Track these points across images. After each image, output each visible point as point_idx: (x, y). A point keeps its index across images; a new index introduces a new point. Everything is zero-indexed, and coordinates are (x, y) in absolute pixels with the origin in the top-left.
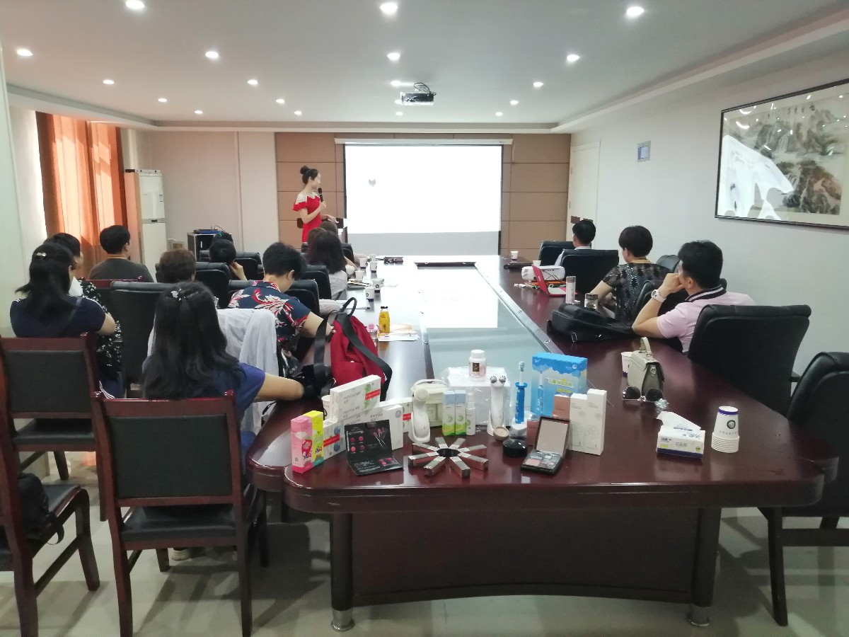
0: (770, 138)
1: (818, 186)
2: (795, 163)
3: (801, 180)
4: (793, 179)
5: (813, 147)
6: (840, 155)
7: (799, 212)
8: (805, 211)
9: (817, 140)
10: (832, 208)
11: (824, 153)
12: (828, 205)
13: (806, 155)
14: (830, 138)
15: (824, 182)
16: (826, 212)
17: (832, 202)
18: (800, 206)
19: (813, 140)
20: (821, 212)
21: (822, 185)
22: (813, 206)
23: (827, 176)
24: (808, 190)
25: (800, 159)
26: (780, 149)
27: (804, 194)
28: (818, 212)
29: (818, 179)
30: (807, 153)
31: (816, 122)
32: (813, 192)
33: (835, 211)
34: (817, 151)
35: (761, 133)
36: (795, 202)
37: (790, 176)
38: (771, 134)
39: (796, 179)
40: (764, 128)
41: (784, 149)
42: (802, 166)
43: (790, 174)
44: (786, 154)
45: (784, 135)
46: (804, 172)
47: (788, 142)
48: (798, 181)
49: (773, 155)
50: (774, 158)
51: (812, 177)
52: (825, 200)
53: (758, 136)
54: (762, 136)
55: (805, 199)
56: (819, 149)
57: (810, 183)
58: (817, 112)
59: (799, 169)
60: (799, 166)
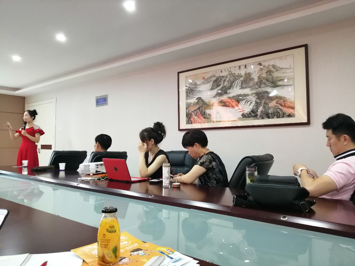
0: (224, 83)
1: (273, 105)
3: (256, 102)
4: (249, 103)
6: (285, 87)
7: (258, 119)
8: (263, 118)
9: (267, 80)
10: (287, 114)
11: (276, 86)
13: (259, 89)
14: (280, 79)
15: (278, 101)
16: (283, 117)
17: (285, 110)
18: (258, 116)
19: (264, 81)
20: (277, 118)
21: (277, 103)
22: (270, 115)
23: (280, 98)
24: (264, 107)
25: (254, 91)
27: (261, 109)
28: (276, 117)
29: (273, 101)
30: (260, 87)
31: (264, 71)
32: (269, 107)
33: (290, 116)
34: (269, 86)
35: (215, 81)
36: (253, 114)
37: (246, 101)
38: (224, 81)
39: (251, 103)
40: (218, 78)
41: (238, 87)
42: (257, 95)
43: (246, 100)
44: (241, 90)
45: (237, 80)
46: (258, 98)
47: (242, 83)
48: (254, 103)
49: (228, 91)
50: (230, 93)
51: (267, 100)
52: (281, 110)
53: (213, 83)
54: (217, 82)
55: (262, 112)
56: (270, 85)
57: (265, 103)
58: (265, 66)
59: (254, 96)
60: (254, 95)
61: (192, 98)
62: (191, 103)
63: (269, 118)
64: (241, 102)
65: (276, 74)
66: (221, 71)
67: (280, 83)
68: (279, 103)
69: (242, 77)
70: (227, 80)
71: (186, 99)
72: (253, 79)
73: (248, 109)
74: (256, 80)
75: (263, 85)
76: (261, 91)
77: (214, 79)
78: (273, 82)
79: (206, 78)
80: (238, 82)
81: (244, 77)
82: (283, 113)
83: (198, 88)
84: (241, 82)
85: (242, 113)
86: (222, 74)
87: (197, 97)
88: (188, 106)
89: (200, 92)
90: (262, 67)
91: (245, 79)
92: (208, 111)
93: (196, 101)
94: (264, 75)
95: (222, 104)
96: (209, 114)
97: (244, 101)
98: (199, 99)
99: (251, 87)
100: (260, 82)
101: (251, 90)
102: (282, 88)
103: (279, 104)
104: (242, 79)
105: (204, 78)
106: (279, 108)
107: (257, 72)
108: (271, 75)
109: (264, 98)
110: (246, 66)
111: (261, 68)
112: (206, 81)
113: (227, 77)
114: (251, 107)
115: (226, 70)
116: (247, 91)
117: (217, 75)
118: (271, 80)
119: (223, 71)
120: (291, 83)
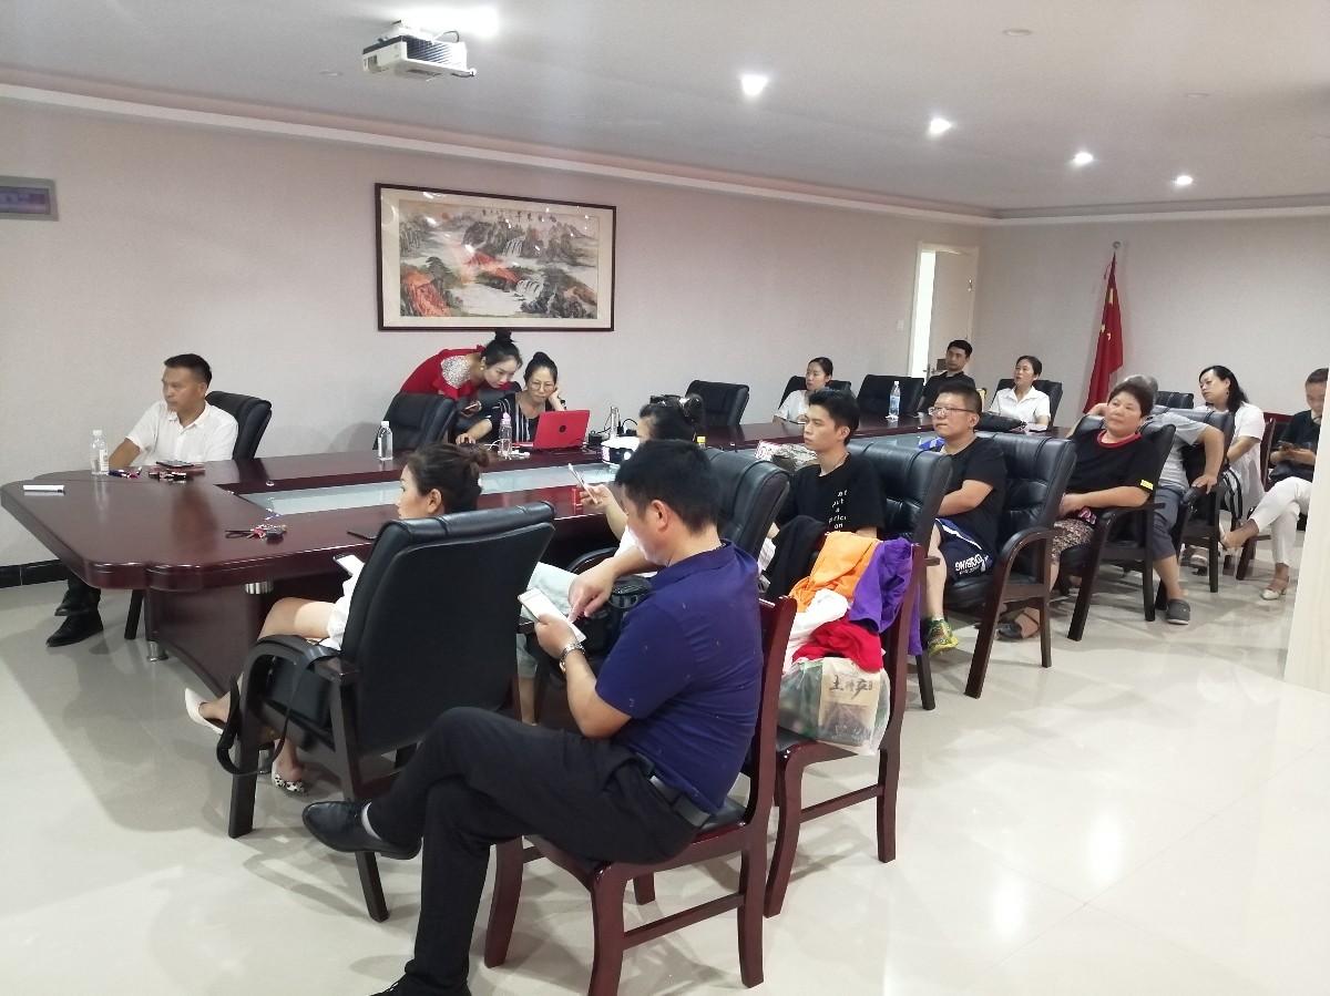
0: (489, 238)
1: (569, 294)
2: (535, 270)
3: (546, 287)
4: (535, 286)
5: (559, 256)
6: (587, 268)
7: (547, 316)
8: (554, 316)
9: (563, 251)
10: (588, 312)
11: (575, 264)
12: (584, 311)
13: (550, 264)
14: (580, 252)
15: (576, 289)
16: (582, 317)
17: (586, 307)
18: (548, 312)
19: (558, 251)
21: (575, 293)
22: (566, 311)
23: (579, 285)
24: (557, 296)
25: (542, 266)
26: (510, 253)
27: (552, 298)
29: (569, 287)
30: (552, 260)
31: (559, 234)
32: (563, 298)
33: (590, 316)
35: (471, 229)
36: (538, 308)
37: (530, 282)
38: (491, 234)
39: (538, 286)
40: (476, 224)
41: (516, 254)
42: (546, 274)
43: (529, 280)
44: (521, 259)
45: (515, 239)
46: (549, 280)
47: (522, 247)
48: (541, 288)
49: (498, 256)
50: (501, 261)
51: (561, 285)
52: (580, 305)
53: (467, 232)
54: (475, 232)
55: (553, 305)
56: (566, 260)
57: (558, 290)
58: (559, 224)
59: (542, 276)
60: (542, 273)
61: (417, 255)
62: (414, 268)
63: (563, 317)
64: (521, 282)
65: (576, 245)
66: (484, 212)
67: (580, 260)
68: (578, 292)
69: (523, 234)
70: (496, 233)
71: (401, 255)
72: (541, 242)
73: (531, 297)
74: (546, 246)
75: (556, 259)
76: (552, 267)
77: (469, 224)
78: (570, 257)
79: (452, 217)
80: (516, 242)
81: (527, 234)
83: (432, 235)
84: (521, 244)
85: (521, 303)
86: (486, 219)
87: (430, 256)
88: (406, 274)
89: (436, 244)
90: (555, 224)
91: (528, 240)
92: (455, 292)
93: (428, 265)
94: (559, 241)
95: (485, 281)
96: (457, 298)
97: (527, 281)
98: (435, 261)
99: (537, 257)
100: (553, 252)
101: (538, 263)
102: (584, 270)
103: (579, 295)
104: (523, 238)
105: (445, 216)
106: (577, 302)
107: (547, 232)
108: (569, 243)
109: (557, 281)
110: (529, 216)
111: (554, 226)
112: (451, 224)
113: (495, 227)
114: (537, 293)
115: (494, 212)
116: (531, 264)
117: (477, 216)
118: (568, 251)
119: (488, 211)
120: (594, 263)
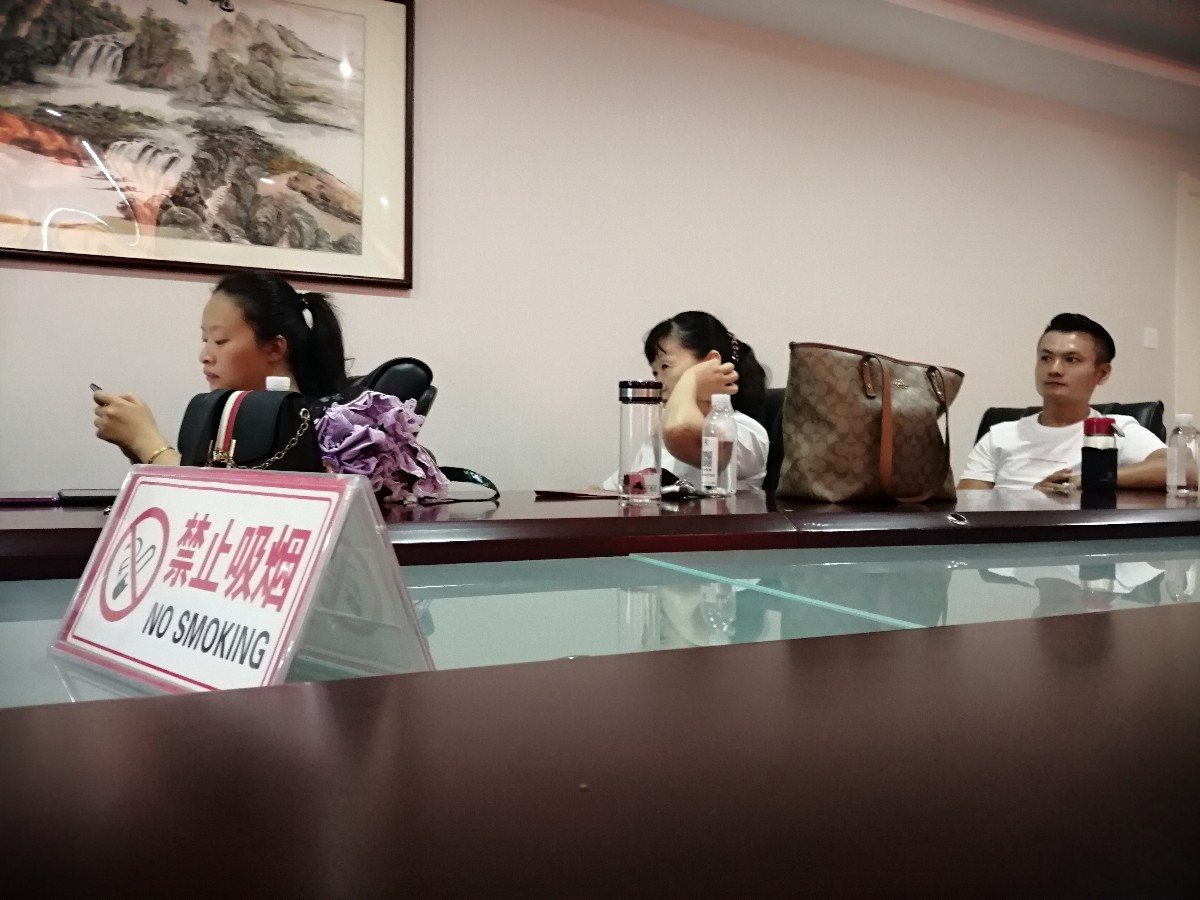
1: (273, 188)
2: (167, 120)
3: (201, 164)
4: (164, 158)
5: (241, 94)
6: (327, 131)
7: (204, 239)
9: (254, 83)
10: (333, 238)
11: (291, 118)
12: (319, 233)
13: (214, 109)
14: (308, 91)
15: (296, 179)
16: (315, 246)
18: (206, 226)
19: (240, 81)
20: (293, 245)
21: (292, 186)
22: (262, 230)
23: (303, 168)
24: (235, 190)
25: (191, 113)
26: (82, 69)
27: (219, 196)
28: (285, 243)
29: (273, 170)
30: (218, 102)
31: (244, 41)
32: (257, 198)
33: (342, 246)
34: (259, 108)
37: (149, 147)
39: (173, 160)
41: (105, 71)
42: (203, 132)
43: (144, 143)
44: (120, 89)
45: (97, 37)
46: (210, 147)
47: (126, 59)
48: (185, 165)
49: (42, 74)
50: (51, 86)
51: (248, 164)
52: (310, 220)
55: (222, 209)
56: (264, 104)
57: (240, 175)
58: (243, 19)
59: (190, 136)
60: (190, 129)
63: (256, 240)
64: (119, 143)
65: (292, 70)
67: (306, 110)
68: (303, 187)
69: (126, 27)
72: (184, 57)
73: (153, 184)
74: (202, 65)
75: (231, 98)
76: (222, 118)
78: (277, 99)
80: (106, 46)
81: (138, 30)
82: (317, 231)
84: (119, 52)
85: (119, 196)
90: (230, 17)
91: (145, 46)
94: (242, 58)
97: (138, 146)
99: (172, 88)
100: (220, 83)
101: (174, 103)
102: (315, 134)
103: (304, 193)
104: (128, 38)
106: (300, 211)
107: (206, 34)
108: (270, 65)
109: (236, 154)
111: (225, 22)
114: (172, 179)
116: (153, 102)
118: (267, 84)
120: (352, 122)
